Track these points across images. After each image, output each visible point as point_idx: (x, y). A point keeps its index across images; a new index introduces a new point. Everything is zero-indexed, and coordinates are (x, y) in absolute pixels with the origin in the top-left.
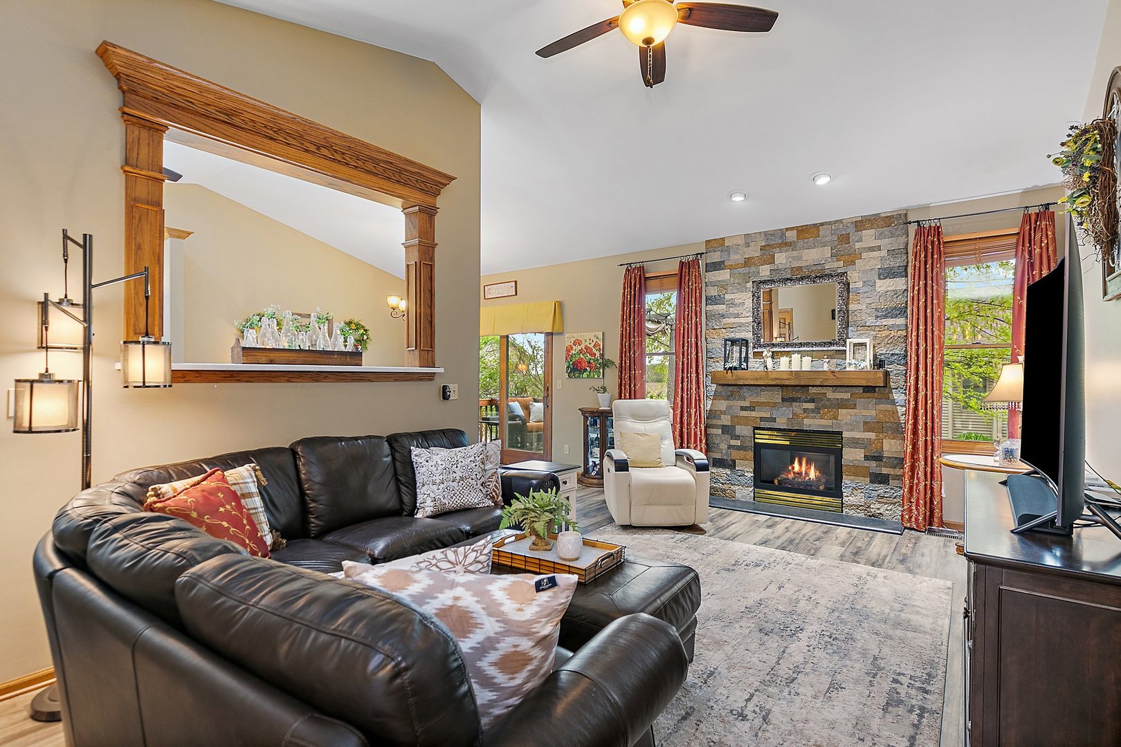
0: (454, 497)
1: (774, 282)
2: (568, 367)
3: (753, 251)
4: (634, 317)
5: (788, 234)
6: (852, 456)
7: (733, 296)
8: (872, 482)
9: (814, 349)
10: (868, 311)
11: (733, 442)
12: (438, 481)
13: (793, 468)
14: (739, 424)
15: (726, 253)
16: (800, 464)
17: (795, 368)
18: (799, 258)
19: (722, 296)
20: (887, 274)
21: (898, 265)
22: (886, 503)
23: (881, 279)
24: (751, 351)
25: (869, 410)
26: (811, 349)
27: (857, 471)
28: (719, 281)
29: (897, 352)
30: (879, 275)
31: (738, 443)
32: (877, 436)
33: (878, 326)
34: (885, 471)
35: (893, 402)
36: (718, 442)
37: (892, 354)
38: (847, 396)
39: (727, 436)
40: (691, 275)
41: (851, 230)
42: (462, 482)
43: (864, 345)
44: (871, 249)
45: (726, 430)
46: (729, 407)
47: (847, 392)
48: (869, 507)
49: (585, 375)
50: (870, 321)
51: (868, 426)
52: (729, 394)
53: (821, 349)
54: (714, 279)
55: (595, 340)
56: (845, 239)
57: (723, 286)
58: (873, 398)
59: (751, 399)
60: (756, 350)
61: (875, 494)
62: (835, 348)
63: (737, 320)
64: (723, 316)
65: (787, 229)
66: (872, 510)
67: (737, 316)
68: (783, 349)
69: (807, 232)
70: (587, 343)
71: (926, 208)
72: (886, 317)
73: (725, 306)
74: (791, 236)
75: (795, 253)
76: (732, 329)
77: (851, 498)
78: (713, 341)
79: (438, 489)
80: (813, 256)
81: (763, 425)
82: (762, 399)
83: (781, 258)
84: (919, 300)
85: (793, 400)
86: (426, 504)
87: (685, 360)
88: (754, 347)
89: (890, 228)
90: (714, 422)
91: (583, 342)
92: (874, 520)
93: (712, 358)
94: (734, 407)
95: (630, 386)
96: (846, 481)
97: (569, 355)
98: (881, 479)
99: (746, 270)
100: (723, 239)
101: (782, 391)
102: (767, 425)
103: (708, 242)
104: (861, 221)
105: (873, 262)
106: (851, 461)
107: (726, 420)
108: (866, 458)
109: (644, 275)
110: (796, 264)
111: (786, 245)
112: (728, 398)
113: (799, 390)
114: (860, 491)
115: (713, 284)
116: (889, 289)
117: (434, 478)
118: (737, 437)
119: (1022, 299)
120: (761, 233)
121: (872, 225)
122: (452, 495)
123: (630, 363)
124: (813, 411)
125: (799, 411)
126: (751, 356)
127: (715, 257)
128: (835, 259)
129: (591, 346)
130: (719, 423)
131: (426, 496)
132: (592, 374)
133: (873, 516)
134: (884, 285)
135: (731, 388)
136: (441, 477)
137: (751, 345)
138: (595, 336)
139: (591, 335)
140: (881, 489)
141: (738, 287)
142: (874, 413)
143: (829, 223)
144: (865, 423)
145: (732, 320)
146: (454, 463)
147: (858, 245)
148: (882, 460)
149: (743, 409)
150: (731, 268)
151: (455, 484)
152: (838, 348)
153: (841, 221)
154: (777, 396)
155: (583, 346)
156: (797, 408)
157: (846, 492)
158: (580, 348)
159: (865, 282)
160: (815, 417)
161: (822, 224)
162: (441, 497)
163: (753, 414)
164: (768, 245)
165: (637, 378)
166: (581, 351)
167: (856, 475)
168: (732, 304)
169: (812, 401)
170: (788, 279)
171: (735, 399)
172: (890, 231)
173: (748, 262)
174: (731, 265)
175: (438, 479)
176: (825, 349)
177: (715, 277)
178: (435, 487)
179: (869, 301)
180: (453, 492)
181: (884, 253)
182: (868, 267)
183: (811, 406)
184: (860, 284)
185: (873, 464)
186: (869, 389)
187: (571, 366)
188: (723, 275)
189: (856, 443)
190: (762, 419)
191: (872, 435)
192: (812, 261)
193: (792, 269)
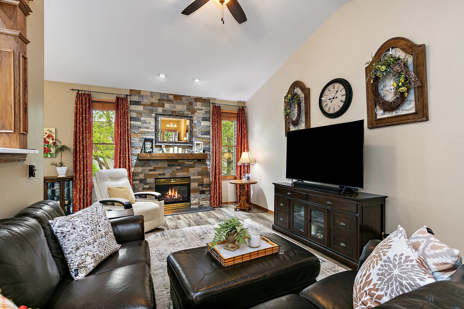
0: (106, 249)
1: (165, 115)
3: (155, 100)
4: (86, 122)
5: (170, 96)
6: (194, 185)
7: (145, 119)
8: (200, 194)
9: (182, 145)
10: (199, 132)
11: (146, 186)
12: (91, 241)
13: (168, 193)
14: (148, 178)
15: (141, 98)
16: (172, 192)
17: (176, 152)
18: (175, 107)
19: (139, 118)
20: (204, 119)
21: (208, 117)
22: (204, 201)
23: (203, 121)
24: (154, 144)
25: (199, 168)
26: (180, 145)
27: (196, 191)
28: (138, 110)
29: (208, 147)
30: (202, 119)
31: (148, 186)
32: (201, 177)
33: (202, 138)
34: (204, 189)
35: (206, 165)
36: (137, 187)
37: (206, 148)
38: (192, 163)
39: (142, 184)
40: (124, 105)
41: (193, 101)
42: (107, 236)
43: (199, 144)
44: (200, 110)
45: (141, 181)
46: (143, 170)
47: (192, 162)
48: (199, 203)
50: (200, 136)
51: (199, 174)
52: (143, 164)
53: (184, 145)
54: (134, 109)
55: (48, 133)
56: (191, 104)
57: (139, 113)
58: (200, 163)
59: (154, 166)
60: (156, 144)
61: (201, 198)
62: (188, 145)
63: (147, 130)
64: (140, 127)
65: (170, 94)
66: (200, 204)
67: (147, 128)
68: (168, 144)
69: (178, 98)
71: (215, 99)
72: (204, 134)
73: (140, 123)
74: (171, 97)
75: (173, 105)
76: (145, 134)
77: (194, 201)
78: (135, 139)
79: (94, 247)
80: (180, 107)
81: (160, 177)
82: (159, 166)
83: (167, 106)
84: (216, 130)
85: (172, 165)
86: (86, 263)
87: (122, 148)
88: (156, 143)
89: (205, 103)
90: (135, 178)
92: (201, 208)
93: (134, 147)
94: (146, 170)
95: (83, 162)
96: (192, 195)
98: (203, 192)
99: (151, 108)
100: (140, 91)
101: (168, 162)
102: (162, 177)
103: (131, 91)
104: (196, 98)
105: (200, 114)
106: (194, 187)
107: (141, 176)
108: (199, 185)
109: (91, 99)
110: (173, 110)
111: (169, 101)
112: (142, 166)
113: (175, 161)
114: (196, 198)
115: (134, 111)
116: (205, 125)
117: (87, 240)
118: (147, 184)
119: (239, 133)
120: (158, 93)
121: (200, 101)
122: (105, 248)
123: (83, 148)
124: (180, 169)
125: (175, 170)
126: (154, 147)
127: (135, 98)
128: (188, 110)
129: (45, 137)
130: (138, 178)
131: (84, 257)
132: (46, 155)
133: (201, 206)
134: (204, 123)
135: (144, 161)
136: (92, 237)
137: (154, 142)
138: (49, 130)
139: (44, 130)
140: (203, 196)
141: (148, 115)
142: (201, 169)
143: (186, 96)
144: (198, 173)
145: (145, 130)
146: (96, 224)
147: (196, 107)
148: (203, 186)
149: (150, 170)
150: (144, 105)
151: (103, 239)
152: (190, 145)
153: (190, 97)
154: (166, 164)
156: (174, 169)
157: (192, 199)
159: (198, 121)
160: (181, 172)
161: (183, 96)
162: (98, 252)
163: (155, 173)
164: (162, 99)
165: (88, 157)
167: (195, 192)
168: (145, 122)
169: (180, 165)
170: (171, 115)
171: (146, 166)
172: (205, 105)
173: (152, 104)
174: (144, 104)
175: (90, 239)
176: (185, 145)
177: (135, 108)
178: (91, 247)
179: (199, 128)
180: (104, 245)
181: (203, 112)
182: (199, 116)
183: (179, 167)
184: (196, 122)
185: (200, 187)
186: (199, 160)
188: (140, 108)
189: (195, 180)
190: (159, 174)
191: (200, 177)
192: (179, 110)
193: (172, 111)
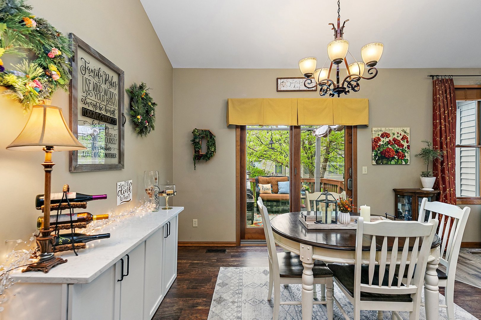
2: (376, 156)
49: (393, 162)
55: (403, 134)
70: (395, 136)
91: (391, 135)
97: (376, 145)
129: (399, 139)
132: (400, 161)
138: (403, 131)
139: (398, 130)
155: (391, 138)
158: (387, 140)
166: (389, 142)
187: (379, 155)
